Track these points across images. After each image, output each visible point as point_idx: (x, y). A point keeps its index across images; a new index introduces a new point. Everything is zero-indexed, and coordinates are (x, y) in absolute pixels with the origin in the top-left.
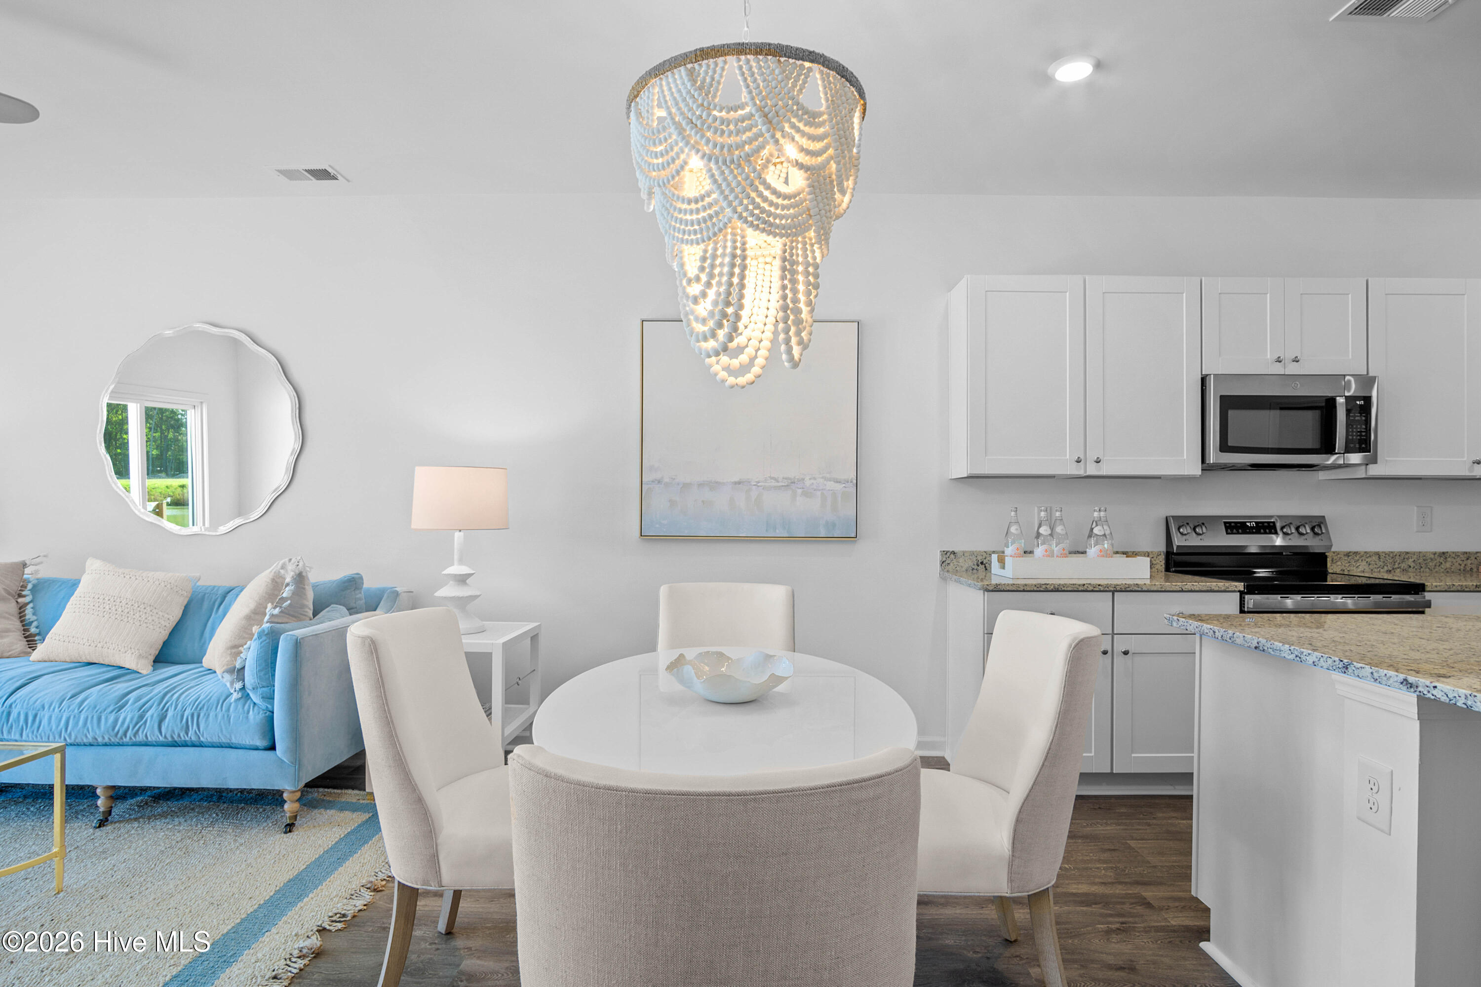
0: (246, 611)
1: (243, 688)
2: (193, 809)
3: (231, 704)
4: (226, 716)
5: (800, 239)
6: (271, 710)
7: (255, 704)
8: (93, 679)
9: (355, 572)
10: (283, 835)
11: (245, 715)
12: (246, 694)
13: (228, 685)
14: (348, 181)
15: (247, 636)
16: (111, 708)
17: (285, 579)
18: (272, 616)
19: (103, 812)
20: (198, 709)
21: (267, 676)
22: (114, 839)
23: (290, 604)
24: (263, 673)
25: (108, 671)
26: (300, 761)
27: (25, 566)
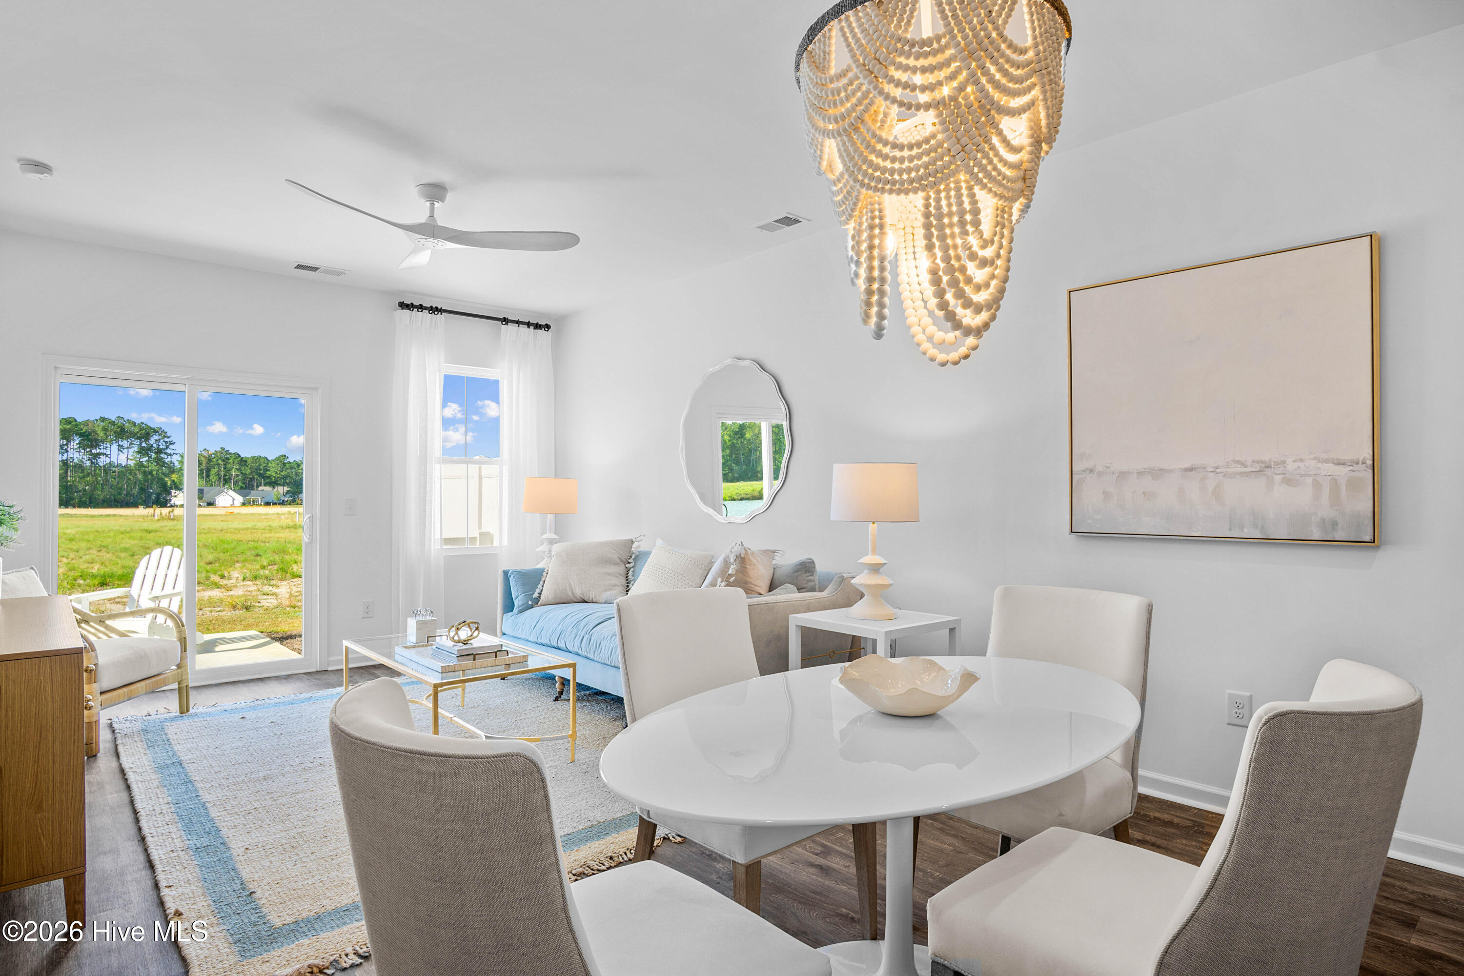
5: (942, 187)
9: (808, 557)
14: (809, 220)
19: (559, 692)
27: (632, 542)
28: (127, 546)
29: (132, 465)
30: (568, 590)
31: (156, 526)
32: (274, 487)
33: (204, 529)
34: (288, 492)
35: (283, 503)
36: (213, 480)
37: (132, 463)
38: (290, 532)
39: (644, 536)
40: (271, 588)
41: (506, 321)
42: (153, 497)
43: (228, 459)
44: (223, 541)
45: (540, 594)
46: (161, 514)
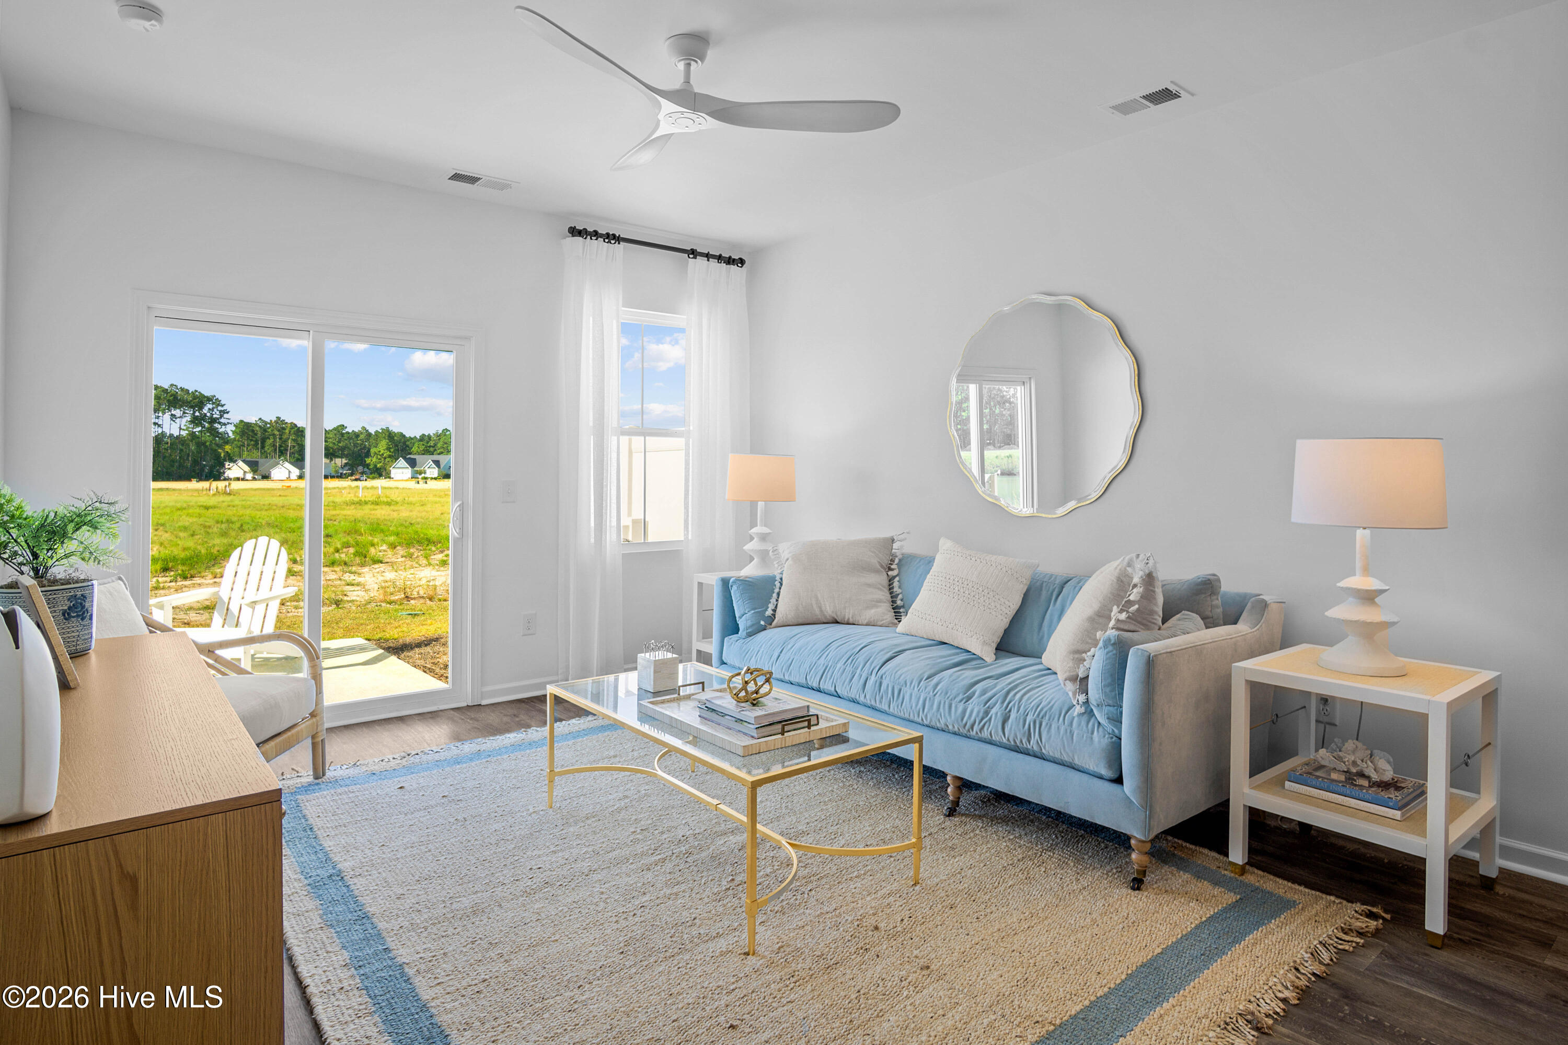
0: (1089, 612)
1: (1087, 702)
2: (1032, 821)
3: (1073, 718)
4: (1068, 731)
6: (1118, 735)
7: (1099, 723)
8: (945, 661)
9: (1211, 572)
10: (1130, 891)
11: (1089, 735)
12: (1089, 710)
13: (1071, 694)
14: (1193, 95)
15: (1090, 641)
16: (960, 697)
17: (1132, 578)
18: (1118, 621)
19: (952, 801)
20: (1040, 716)
21: (1113, 693)
22: (961, 835)
23: (1138, 610)
24: (1108, 690)
25: (957, 654)
26: (1151, 806)
27: (893, 541)
28: (187, 524)
29: (185, 435)
30: (815, 606)
31: (212, 501)
32: (331, 460)
33: (264, 505)
34: (346, 464)
35: (341, 476)
36: (268, 452)
37: (184, 433)
38: (356, 508)
39: (908, 533)
40: (352, 577)
41: (693, 253)
42: (207, 469)
43: (284, 429)
44: (286, 519)
45: (774, 611)
46: (217, 489)
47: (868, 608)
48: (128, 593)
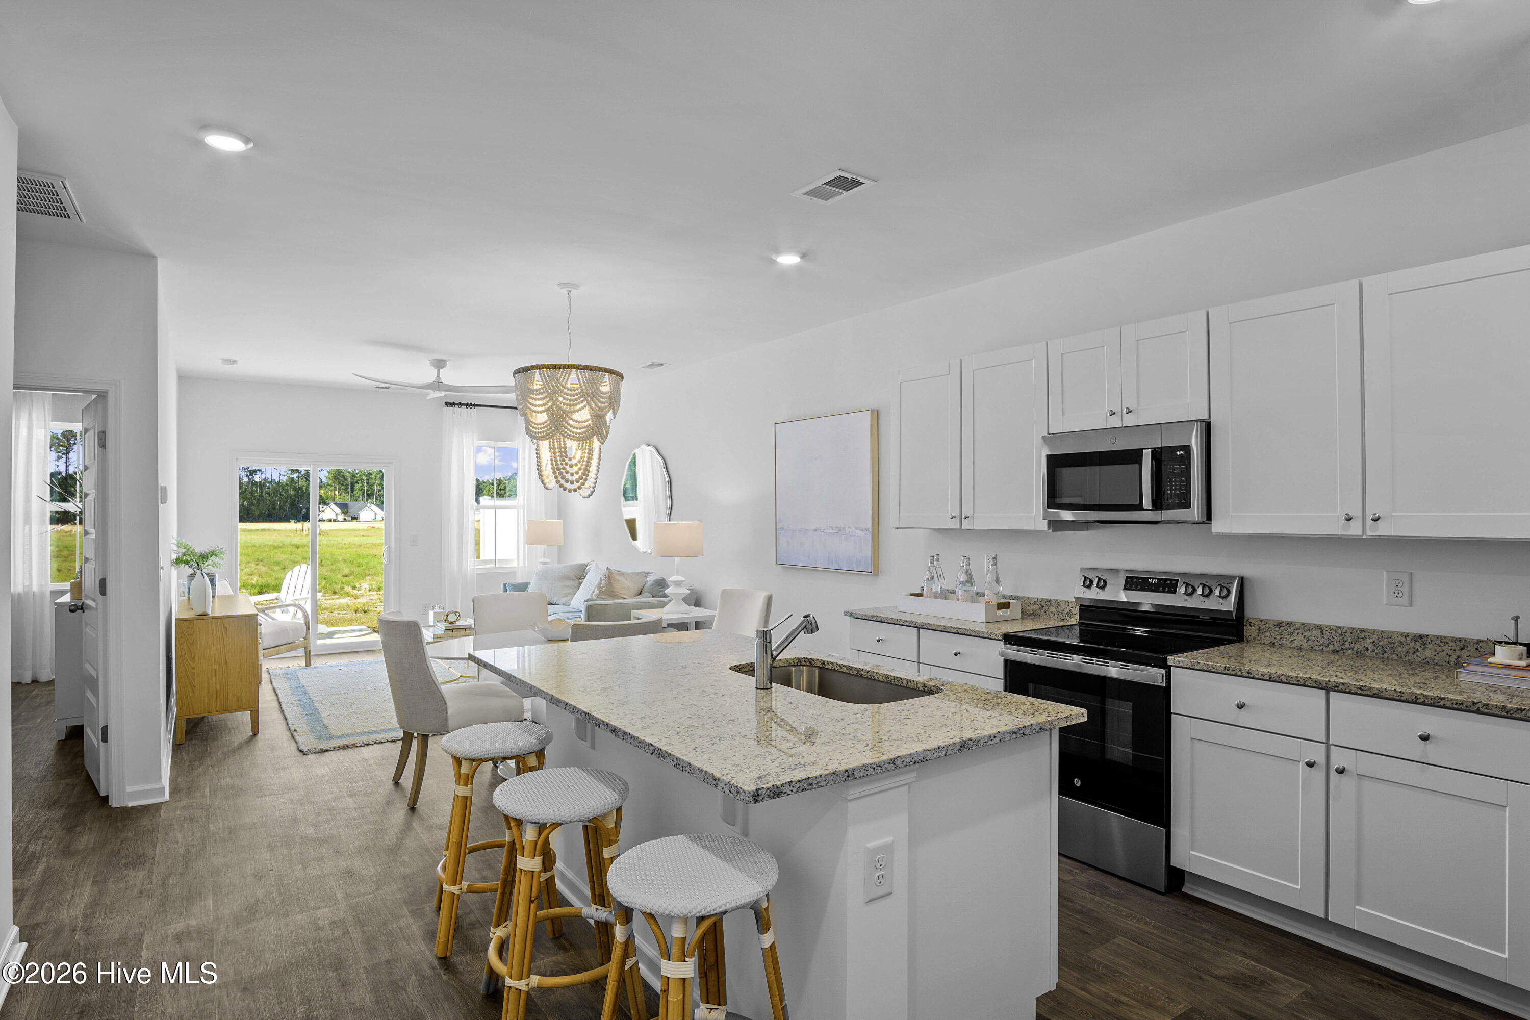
27: (583, 565)
28: (278, 559)
29: (285, 481)
31: (304, 541)
36: (357, 495)
37: (284, 479)
42: (303, 512)
44: (359, 556)
47: (564, 597)
48: (229, 586)
